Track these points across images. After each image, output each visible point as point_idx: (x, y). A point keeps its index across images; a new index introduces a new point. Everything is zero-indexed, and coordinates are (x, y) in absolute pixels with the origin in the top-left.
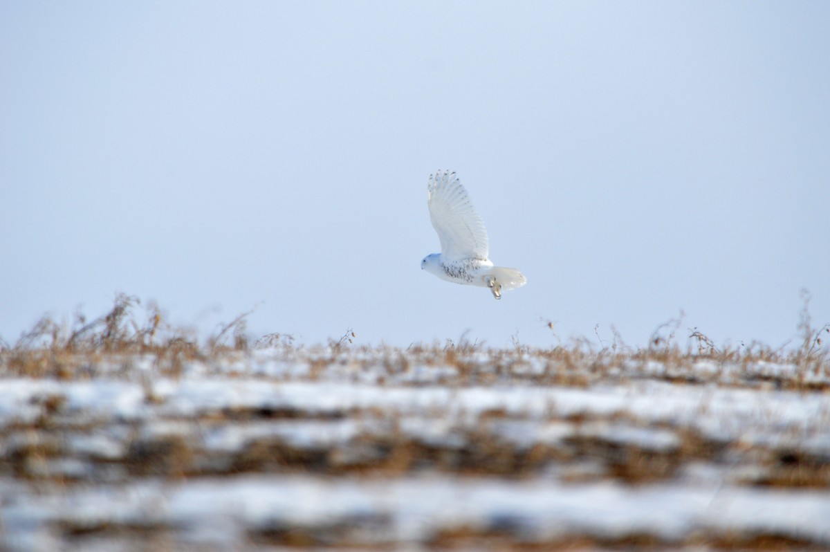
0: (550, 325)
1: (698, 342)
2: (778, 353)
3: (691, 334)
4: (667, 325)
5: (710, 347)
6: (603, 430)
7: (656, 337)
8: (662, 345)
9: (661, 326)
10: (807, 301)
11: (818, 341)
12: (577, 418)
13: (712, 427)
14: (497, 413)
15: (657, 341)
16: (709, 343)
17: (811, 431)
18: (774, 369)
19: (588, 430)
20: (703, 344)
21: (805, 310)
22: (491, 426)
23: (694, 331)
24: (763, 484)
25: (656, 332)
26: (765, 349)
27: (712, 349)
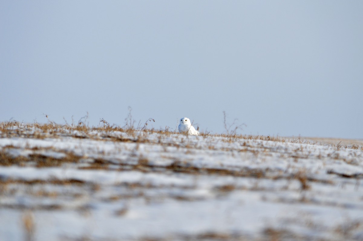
0: (47, 116)
1: (104, 124)
2: (123, 129)
3: (101, 120)
4: (84, 118)
5: (108, 126)
6: (43, 153)
7: (80, 122)
8: (82, 125)
9: (82, 118)
10: (130, 111)
11: (146, 124)
12: (36, 149)
13: (78, 152)
14: (10, 147)
15: (80, 123)
16: (108, 124)
17: (109, 154)
18: (118, 133)
19: (38, 152)
20: (106, 124)
21: (130, 114)
22: (6, 150)
23: (102, 119)
24: (91, 168)
25: (80, 120)
26: (118, 127)
27: (109, 126)
